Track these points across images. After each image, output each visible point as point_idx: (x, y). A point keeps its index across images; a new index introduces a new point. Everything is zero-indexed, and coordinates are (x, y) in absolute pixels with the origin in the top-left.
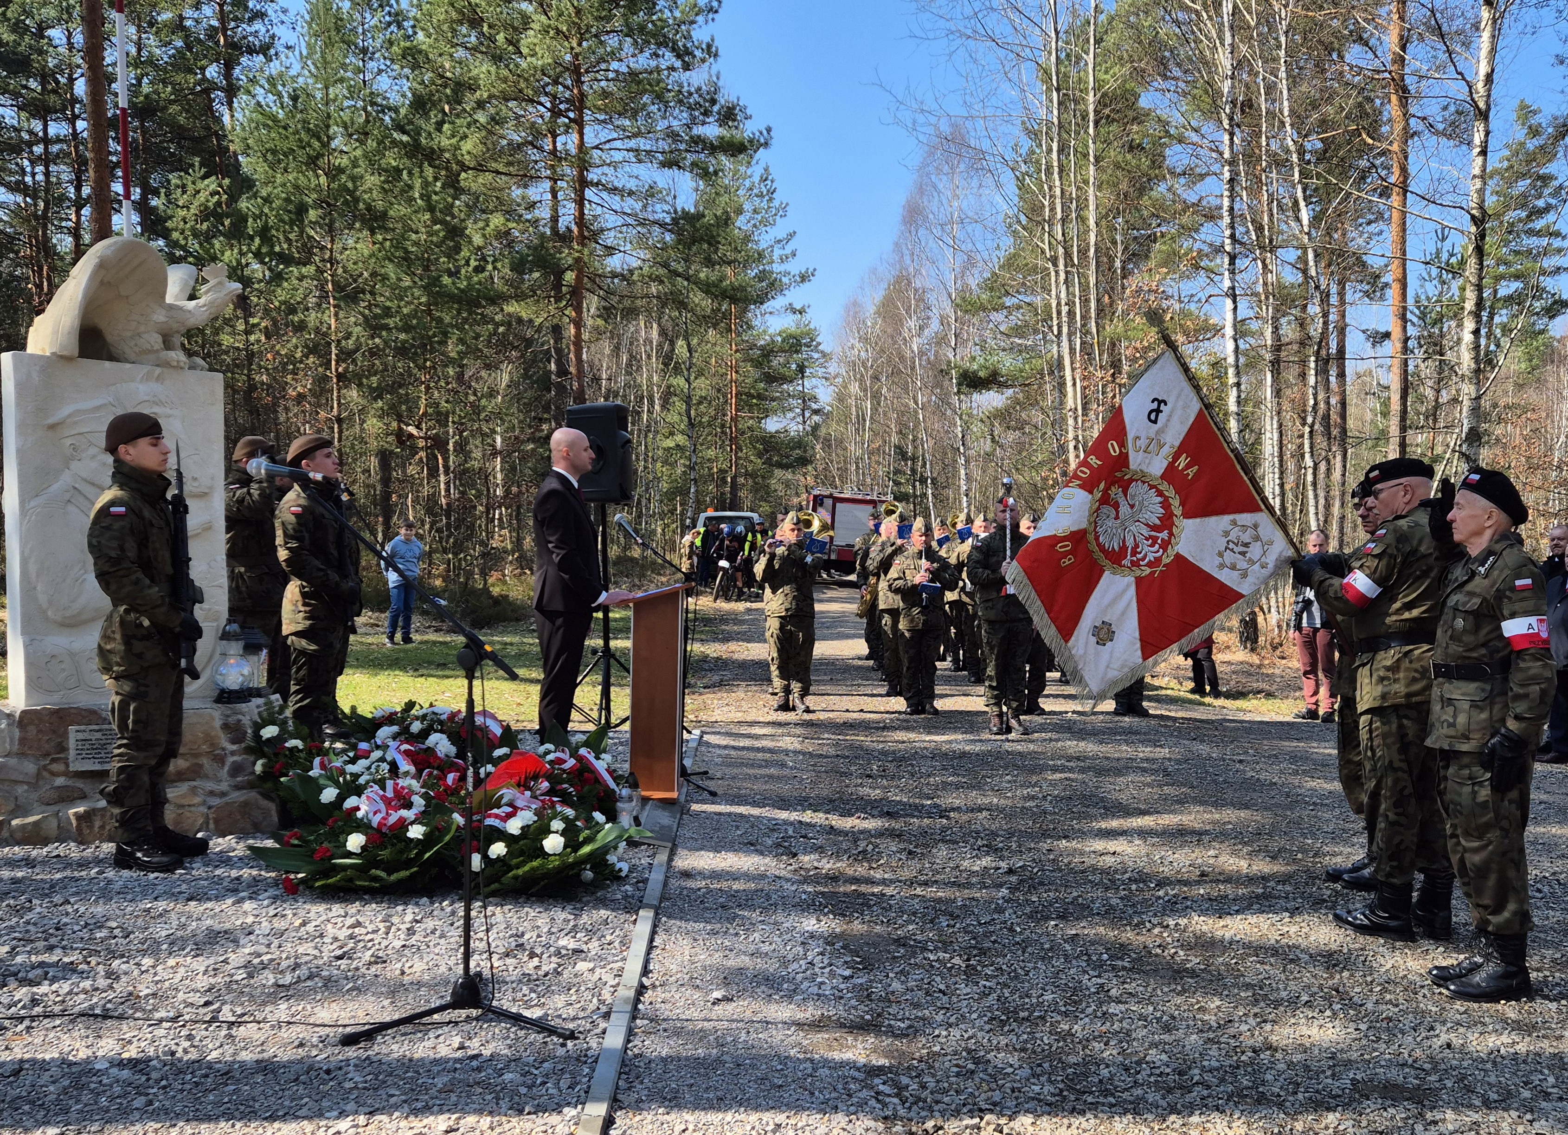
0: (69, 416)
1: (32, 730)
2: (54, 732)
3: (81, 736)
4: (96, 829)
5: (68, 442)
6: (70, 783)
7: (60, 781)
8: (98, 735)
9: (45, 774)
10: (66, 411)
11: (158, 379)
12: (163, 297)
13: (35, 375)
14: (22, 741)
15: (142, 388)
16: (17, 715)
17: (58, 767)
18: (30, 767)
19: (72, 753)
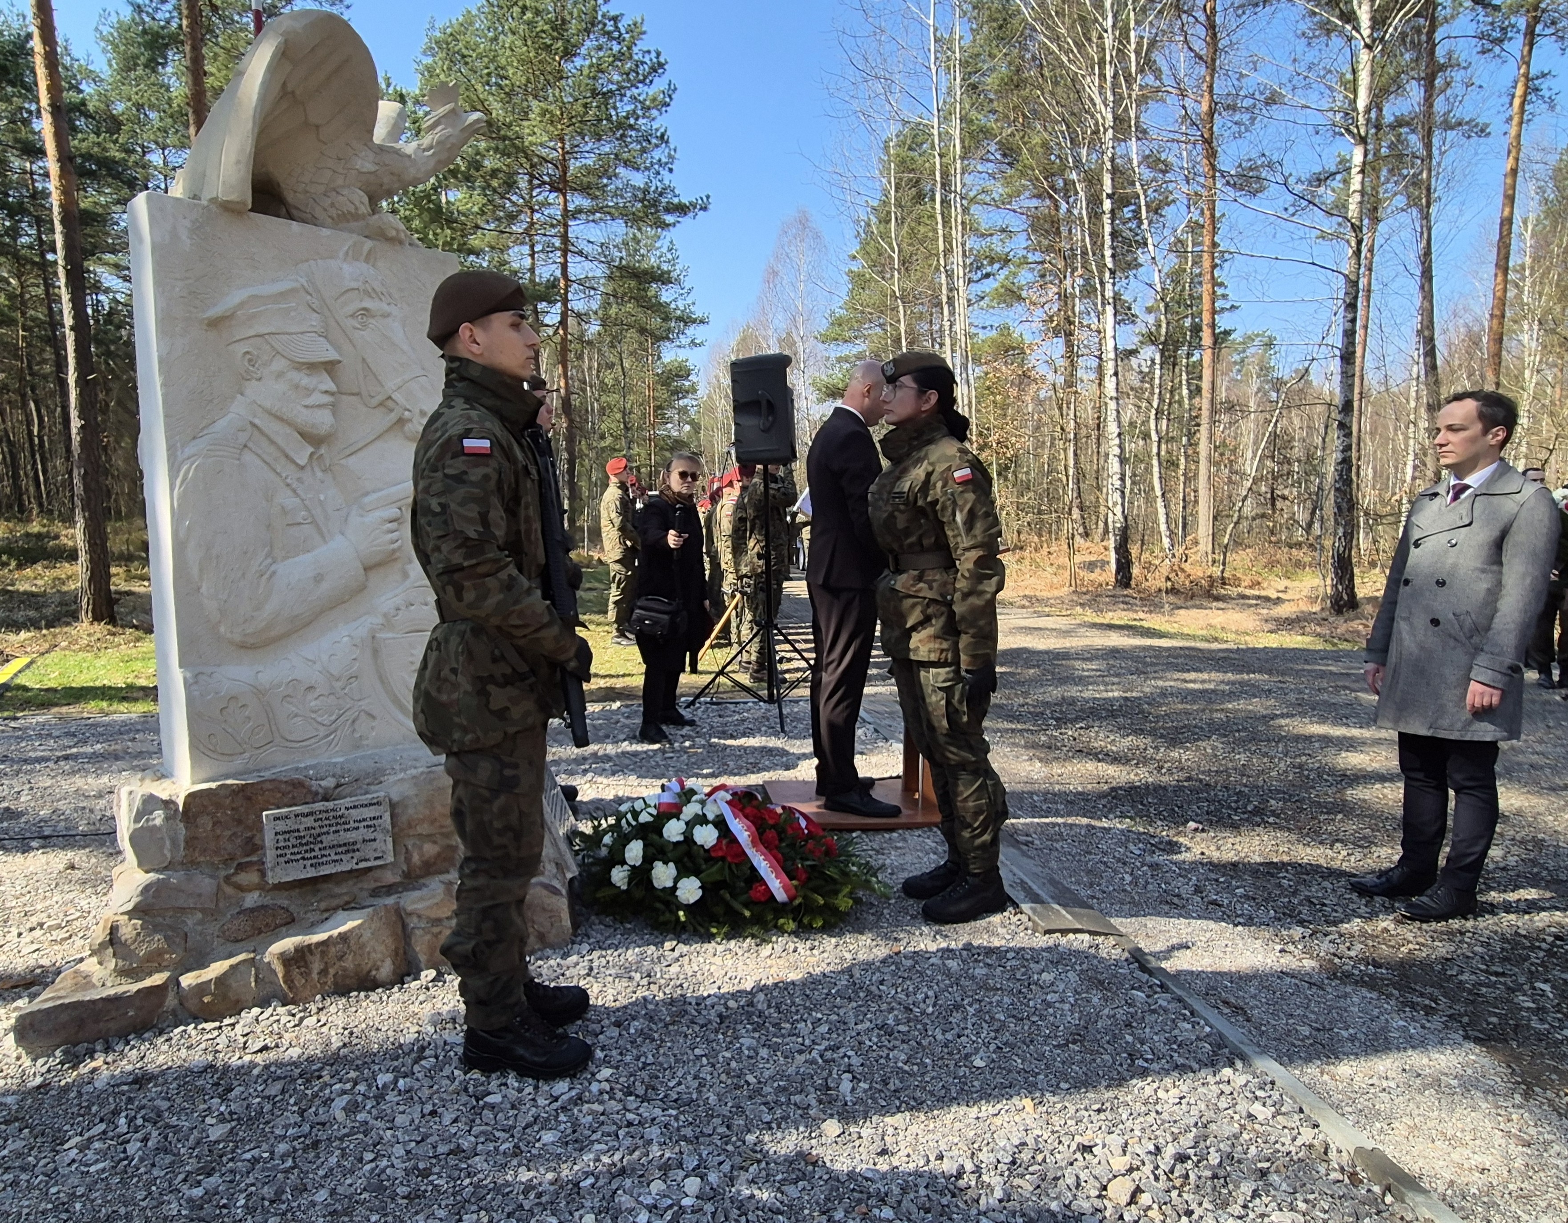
0: (242, 305)
1: (206, 822)
2: (240, 822)
3: (281, 826)
4: (315, 976)
5: (242, 348)
6: (267, 900)
7: (252, 899)
8: (309, 822)
9: (229, 890)
10: (235, 297)
11: (369, 258)
12: (371, 132)
13: (184, 235)
14: (190, 842)
15: (348, 269)
16: (180, 802)
17: (249, 878)
18: (205, 884)
19: (270, 855)
